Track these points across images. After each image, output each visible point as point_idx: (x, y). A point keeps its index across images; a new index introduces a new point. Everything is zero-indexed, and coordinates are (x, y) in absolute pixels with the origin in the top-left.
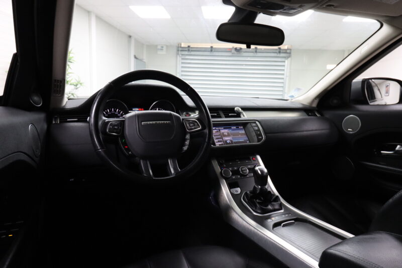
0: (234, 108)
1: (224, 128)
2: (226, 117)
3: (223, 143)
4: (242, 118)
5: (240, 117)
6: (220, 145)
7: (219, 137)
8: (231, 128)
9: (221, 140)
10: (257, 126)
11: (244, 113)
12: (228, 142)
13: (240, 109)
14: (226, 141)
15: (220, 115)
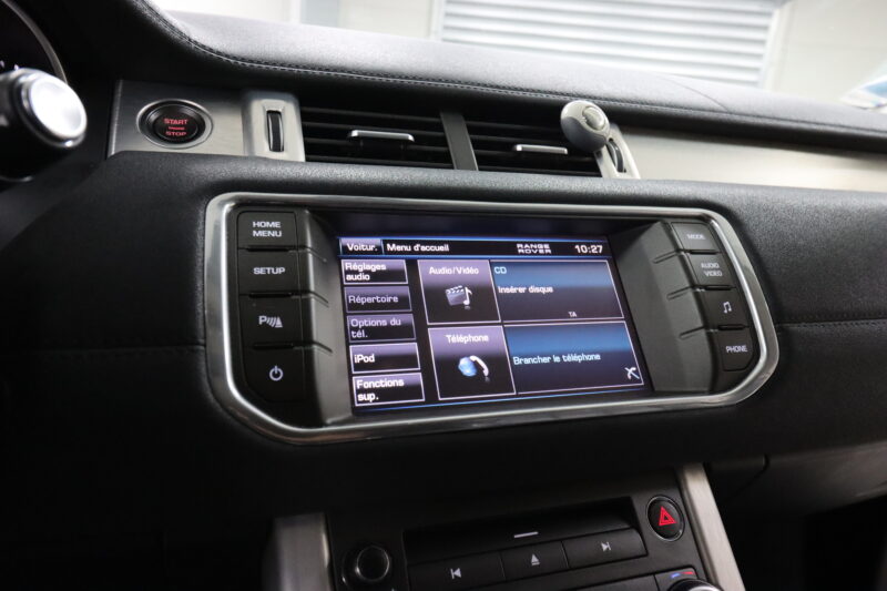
0: (560, 107)
1: (458, 250)
2: (486, 163)
3: (417, 377)
4: (609, 180)
5: (594, 171)
6: (382, 393)
7: (395, 321)
8: (510, 249)
9: (412, 347)
10: (719, 251)
11: (627, 146)
12: (466, 367)
13: (602, 119)
14: (449, 364)
15: (443, 142)
